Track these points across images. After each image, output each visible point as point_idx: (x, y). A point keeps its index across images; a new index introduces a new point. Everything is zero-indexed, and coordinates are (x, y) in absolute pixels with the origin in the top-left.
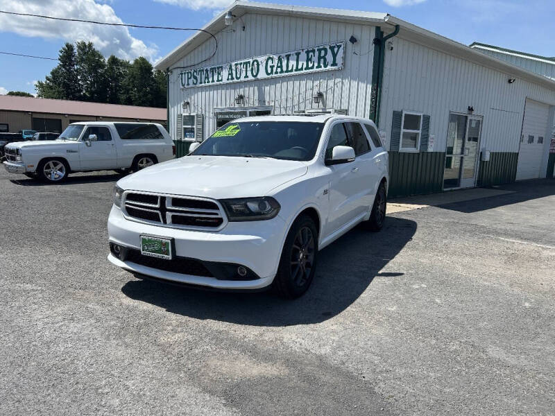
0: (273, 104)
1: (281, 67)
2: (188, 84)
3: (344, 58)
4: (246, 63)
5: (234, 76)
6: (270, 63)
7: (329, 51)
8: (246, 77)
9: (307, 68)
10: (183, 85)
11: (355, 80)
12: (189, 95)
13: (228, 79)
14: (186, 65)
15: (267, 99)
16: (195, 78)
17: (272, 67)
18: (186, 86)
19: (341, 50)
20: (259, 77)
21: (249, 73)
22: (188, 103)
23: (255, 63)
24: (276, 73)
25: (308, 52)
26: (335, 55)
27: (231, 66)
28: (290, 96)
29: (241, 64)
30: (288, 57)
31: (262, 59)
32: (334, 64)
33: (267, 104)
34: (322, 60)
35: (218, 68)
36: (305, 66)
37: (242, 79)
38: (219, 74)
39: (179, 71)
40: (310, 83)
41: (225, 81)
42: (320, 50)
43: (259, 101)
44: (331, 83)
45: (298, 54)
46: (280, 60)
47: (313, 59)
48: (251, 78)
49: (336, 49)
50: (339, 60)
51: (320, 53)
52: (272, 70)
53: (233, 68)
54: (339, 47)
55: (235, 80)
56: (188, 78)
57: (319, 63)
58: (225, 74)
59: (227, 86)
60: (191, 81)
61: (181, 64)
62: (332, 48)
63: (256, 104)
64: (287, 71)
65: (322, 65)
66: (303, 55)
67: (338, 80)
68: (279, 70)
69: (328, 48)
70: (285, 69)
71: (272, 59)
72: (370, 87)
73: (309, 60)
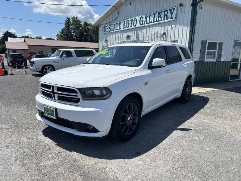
0: (142, 39)
1: (147, 21)
3: (176, 14)
4: (131, 20)
5: (126, 27)
6: (142, 19)
7: (169, 12)
8: (131, 26)
9: (159, 21)
11: (181, 25)
12: (107, 36)
13: (123, 28)
14: (106, 23)
15: (140, 37)
16: (110, 28)
17: (142, 21)
18: (106, 32)
19: (175, 11)
20: (137, 26)
21: (132, 25)
22: (107, 40)
23: (135, 20)
24: (144, 24)
25: (159, 13)
26: (172, 14)
27: (125, 22)
28: (150, 35)
29: (129, 21)
30: (150, 16)
31: (138, 18)
32: (171, 18)
33: (140, 39)
34: (166, 16)
35: (119, 23)
36: (157, 20)
37: (129, 28)
38: (120, 26)
39: (103, 26)
40: (160, 28)
41: (122, 29)
42: (164, 12)
43: (137, 37)
44: (170, 27)
45: (154, 14)
46: (146, 18)
47: (161, 16)
48: (133, 27)
49: (172, 11)
50: (174, 16)
51: (164, 13)
52: (142, 23)
53: (126, 23)
54: (174, 9)
55: (126, 29)
56: (107, 29)
57: (164, 18)
58: (122, 26)
59: (123, 31)
61: (104, 22)
62: (170, 10)
63: (135, 39)
64: (149, 23)
66: (157, 15)
67: (173, 26)
68: (146, 22)
69: (168, 10)
70: (148, 22)
71: (143, 17)
72: (189, 29)
73: (159, 17)
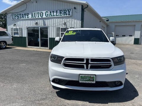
0: (48, 25)
1: (51, 14)
2: (15, 18)
3: (72, 13)
4: (38, 13)
5: (34, 16)
6: (47, 13)
7: (67, 11)
8: (38, 17)
9: (60, 15)
10: (13, 19)
11: (76, 19)
12: (16, 22)
13: (31, 17)
14: (13, 12)
15: (46, 24)
16: (18, 17)
17: (48, 14)
18: (14, 19)
19: (71, 11)
20: (43, 17)
21: (39, 16)
22: (15, 24)
23: (42, 13)
24: (49, 16)
25: (60, 11)
27: (32, 13)
28: (55, 23)
29: (36, 13)
30: (53, 12)
31: (44, 12)
32: (69, 14)
33: (46, 25)
34: (65, 13)
35: (27, 14)
37: (37, 17)
38: (28, 16)
39: (11, 14)
40: (61, 20)
41: (30, 18)
42: (64, 10)
43: (44, 24)
44: (68, 20)
45: (57, 11)
46: (50, 12)
47: (62, 13)
48: (40, 17)
49: (69, 11)
51: (64, 11)
52: (48, 15)
53: (33, 14)
54: (70, 10)
55: (34, 18)
56: (15, 17)
57: (64, 14)
58: (30, 16)
59: (31, 19)
60: (16, 18)
61: (12, 12)
62: (68, 10)
63: (43, 25)
64: (53, 16)
65: (65, 14)
66: (59, 12)
67: (70, 19)
68: (50, 15)
69: (67, 10)
70: (52, 15)
71: (48, 12)
72: (80, 22)
73: (60, 13)
